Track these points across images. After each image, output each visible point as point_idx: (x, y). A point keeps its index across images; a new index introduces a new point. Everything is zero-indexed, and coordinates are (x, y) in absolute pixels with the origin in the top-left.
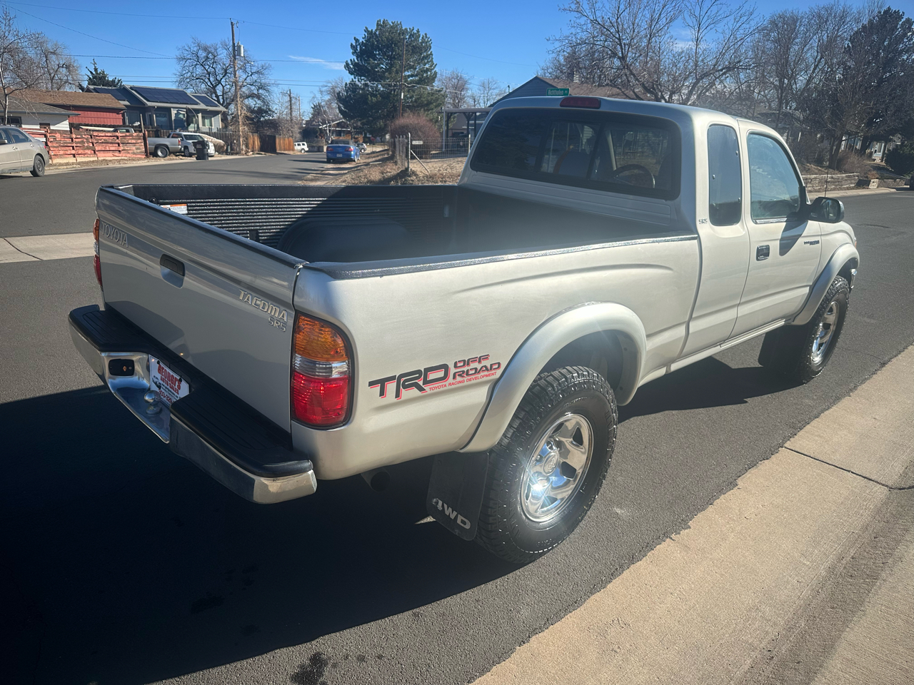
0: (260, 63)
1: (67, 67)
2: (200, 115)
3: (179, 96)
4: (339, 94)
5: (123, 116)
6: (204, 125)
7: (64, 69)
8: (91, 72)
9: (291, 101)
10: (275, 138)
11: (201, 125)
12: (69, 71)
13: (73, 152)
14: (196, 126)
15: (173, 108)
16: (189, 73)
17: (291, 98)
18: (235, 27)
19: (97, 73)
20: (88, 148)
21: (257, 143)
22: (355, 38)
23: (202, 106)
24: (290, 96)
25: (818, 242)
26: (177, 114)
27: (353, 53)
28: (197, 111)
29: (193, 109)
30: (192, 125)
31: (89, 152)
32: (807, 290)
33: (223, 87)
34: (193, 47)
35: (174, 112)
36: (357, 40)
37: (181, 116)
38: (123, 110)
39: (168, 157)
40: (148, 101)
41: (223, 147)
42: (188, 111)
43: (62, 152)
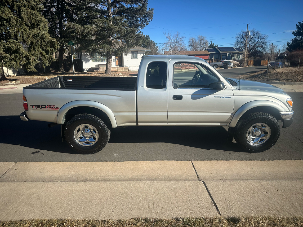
0: (264, 35)
1: (206, 43)
2: (236, 54)
3: (231, 49)
4: (288, 43)
5: (209, 57)
6: (237, 57)
7: (205, 44)
8: (210, 44)
9: (272, 47)
10: (261, 60)
11: (236, 58)
12: (206, 44)
13: (188, 68)
14: (234, 58)
15: (228, 53)
16: (239, 41)
17: (272, 46)
18: (248, 25)
19: (211, 44)
20: (192, 67)
21: (252, 62)
22: (299, 22)
23: (237, 52)
24: (272, 45)
25: (230, 97)
26: (229, 54)
27: (297, 28)
28: (235, 53)
29: (234, 53)
30: (233, 58)
31: (193, 68)
32: (230, 114)
33: (250, 44)
34: (241, 33)
35: (228, 54)
36: (299, 23)
37: (230, 55)
38: (209, 55)
39: (217, 68)
40: (221, 51)
41: (239, 64)
42: (233, 53)
43: (185, 68)
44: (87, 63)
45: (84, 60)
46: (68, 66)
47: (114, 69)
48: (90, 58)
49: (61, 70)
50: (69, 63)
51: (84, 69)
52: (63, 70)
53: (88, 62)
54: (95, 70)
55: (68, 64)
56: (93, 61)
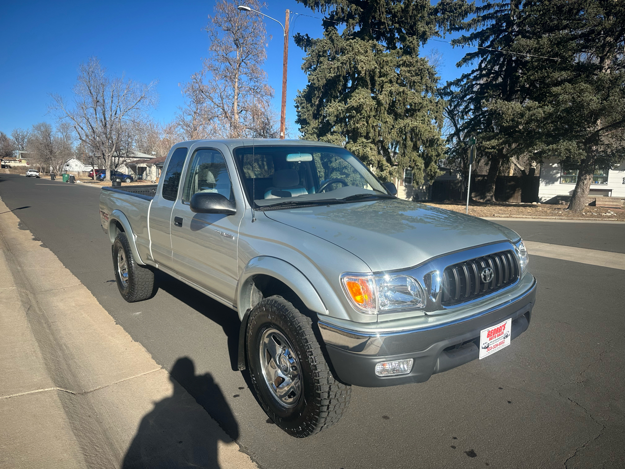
25: (233, 237)
44: (550, 186)
45: (544, 179)
46: (509, 191)
47: (612, 202)
48: (559, 175)
49: (488, 198)
50: (512, 184)
51: (540, 198)
52: (492, 196)
53: (553, 183)
54: (562, 200)
55: (509, 185)
56: (565, 180)
